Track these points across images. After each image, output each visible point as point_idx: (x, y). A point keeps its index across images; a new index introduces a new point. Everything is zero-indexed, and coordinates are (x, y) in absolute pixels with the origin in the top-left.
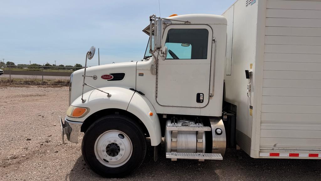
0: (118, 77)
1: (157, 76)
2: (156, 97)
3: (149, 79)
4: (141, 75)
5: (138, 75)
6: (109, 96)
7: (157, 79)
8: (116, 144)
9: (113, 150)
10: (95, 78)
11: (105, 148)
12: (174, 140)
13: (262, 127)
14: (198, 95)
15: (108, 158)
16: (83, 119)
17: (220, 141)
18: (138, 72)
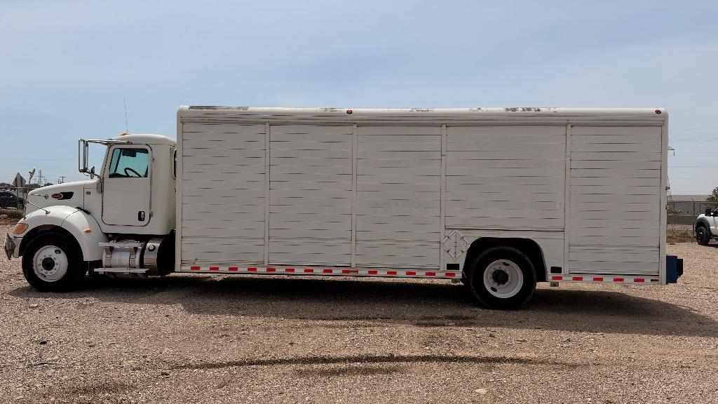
0: (67, 196)
1: (103, 194)
2: (102, 216)
3: (96, 197)
4: (89, 193)
5: (85, 193)
6: (47, 213)
7: (102, 197)
8: (51, 259)
9: (49, 264)
10: (46, 197)
11: (41, 262)
12: (109, 256)
13: (183, 242)
14: (140, 213)
15: (44, 271)
16: (23, 235)
17: (151, 258)
18: (86, 191)
